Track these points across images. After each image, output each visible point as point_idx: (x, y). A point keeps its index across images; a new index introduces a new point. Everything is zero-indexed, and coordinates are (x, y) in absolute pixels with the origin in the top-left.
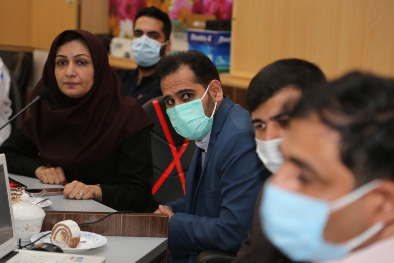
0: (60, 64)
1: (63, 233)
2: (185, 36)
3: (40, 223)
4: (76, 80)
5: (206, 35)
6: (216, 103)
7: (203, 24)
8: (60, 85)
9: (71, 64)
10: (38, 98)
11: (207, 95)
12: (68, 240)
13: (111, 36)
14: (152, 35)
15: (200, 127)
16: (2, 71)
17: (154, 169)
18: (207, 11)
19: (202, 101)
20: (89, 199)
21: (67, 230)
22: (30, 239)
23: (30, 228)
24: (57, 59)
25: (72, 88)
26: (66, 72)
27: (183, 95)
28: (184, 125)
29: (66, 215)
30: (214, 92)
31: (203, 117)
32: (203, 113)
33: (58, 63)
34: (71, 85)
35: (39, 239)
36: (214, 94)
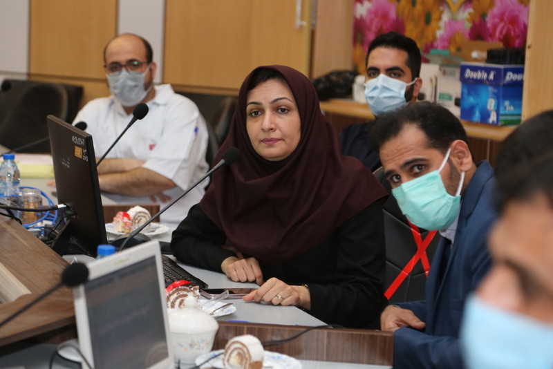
0: (253, 114)
1: (239, 354)
2: (457, 72)
3: (210, 339)
4: (276, 135)
5: (488, 70)
6: (463, 175)
7: (485, 55)
8: (255, 144)
9: (268, 113)
10: (222, 162)
11: (448, 164)
12: (246, 363)
13: (355, 73)
14: (393, 72)
15: (442, 212)
16: (197, 123)
17: (387, 262)
18: (492, 36)
19: (440, 173)
20: (290, 305)
21: (245, 350)
22: (194, 360)
23: (195, 344)
24: (249, 108)
25: (271, 146)
26: (262, 124)
27: (412, 168)
28: (417, 210)
29: (248, 328)
30: (459, 158)
31: (444, 196)
32: (444, 191)
33: (251, 114)
34: (270, 142)
35: (207, 361)
36: (459, 161)
